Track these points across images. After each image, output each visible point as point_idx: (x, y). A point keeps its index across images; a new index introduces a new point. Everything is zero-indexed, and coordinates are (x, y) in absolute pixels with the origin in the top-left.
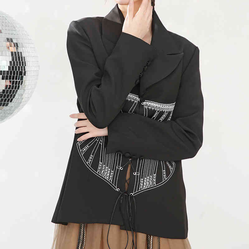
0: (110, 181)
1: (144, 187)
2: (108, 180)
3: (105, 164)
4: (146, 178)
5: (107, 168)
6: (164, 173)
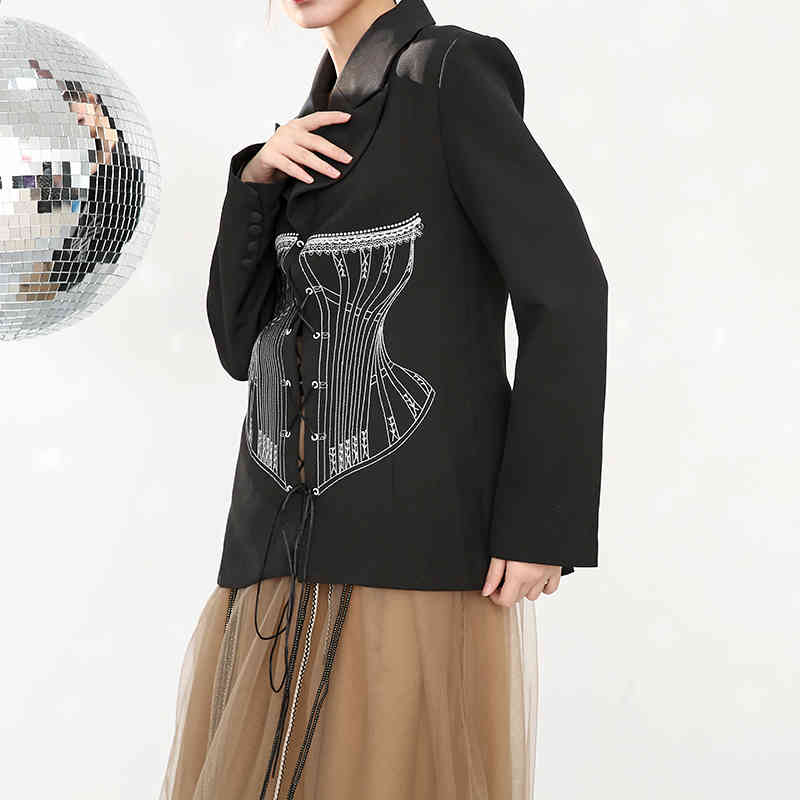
0: (275, 470)
2: (271, 469)
3: (265, 433)
4: (342, 445)
5: (268, 440)
6: (392, 425)
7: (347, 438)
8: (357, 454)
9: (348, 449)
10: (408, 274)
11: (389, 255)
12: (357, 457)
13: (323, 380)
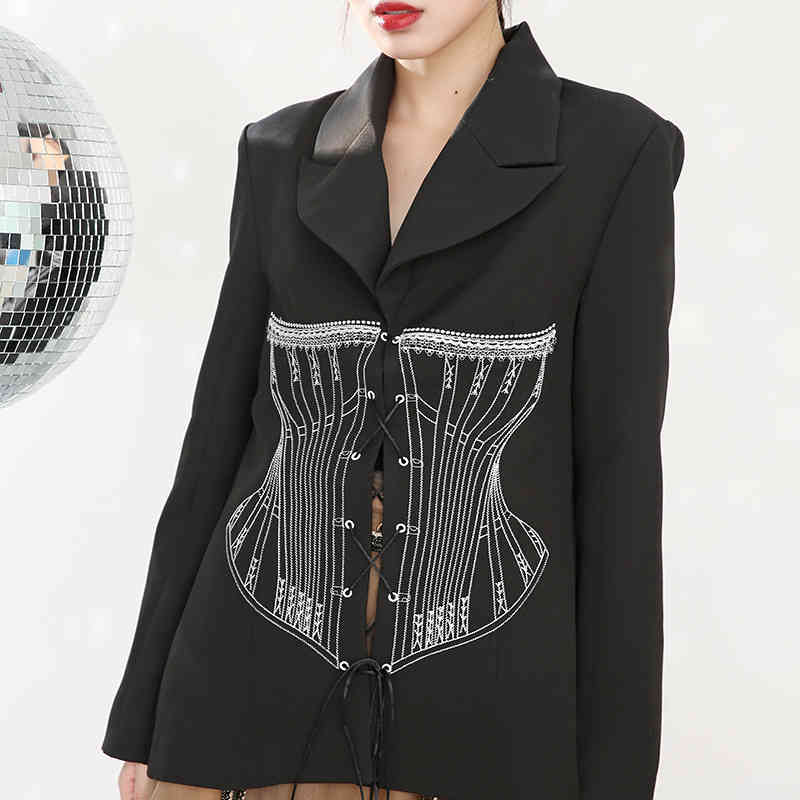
0: (316, 637)
1: (428, 641)
2: (307, 635)
3: (294, 585)
4: (432, 613)
5: (301, 595)
6: (500, 592)
7: (441, 605)
8: (452, 626)
9: (441, 618)
10: (534, 399)
11: (513, 371)
12: (451, 630)
13: (414, 523)
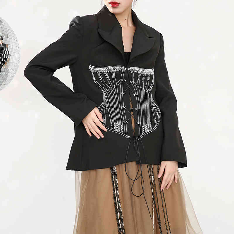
0: (122, 132)
4: (145, 126)
6: (155, 121)
8: (149, 128)
13: (139, 108)
